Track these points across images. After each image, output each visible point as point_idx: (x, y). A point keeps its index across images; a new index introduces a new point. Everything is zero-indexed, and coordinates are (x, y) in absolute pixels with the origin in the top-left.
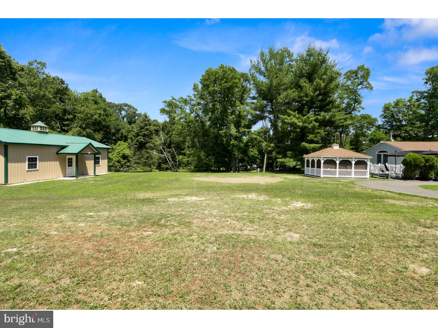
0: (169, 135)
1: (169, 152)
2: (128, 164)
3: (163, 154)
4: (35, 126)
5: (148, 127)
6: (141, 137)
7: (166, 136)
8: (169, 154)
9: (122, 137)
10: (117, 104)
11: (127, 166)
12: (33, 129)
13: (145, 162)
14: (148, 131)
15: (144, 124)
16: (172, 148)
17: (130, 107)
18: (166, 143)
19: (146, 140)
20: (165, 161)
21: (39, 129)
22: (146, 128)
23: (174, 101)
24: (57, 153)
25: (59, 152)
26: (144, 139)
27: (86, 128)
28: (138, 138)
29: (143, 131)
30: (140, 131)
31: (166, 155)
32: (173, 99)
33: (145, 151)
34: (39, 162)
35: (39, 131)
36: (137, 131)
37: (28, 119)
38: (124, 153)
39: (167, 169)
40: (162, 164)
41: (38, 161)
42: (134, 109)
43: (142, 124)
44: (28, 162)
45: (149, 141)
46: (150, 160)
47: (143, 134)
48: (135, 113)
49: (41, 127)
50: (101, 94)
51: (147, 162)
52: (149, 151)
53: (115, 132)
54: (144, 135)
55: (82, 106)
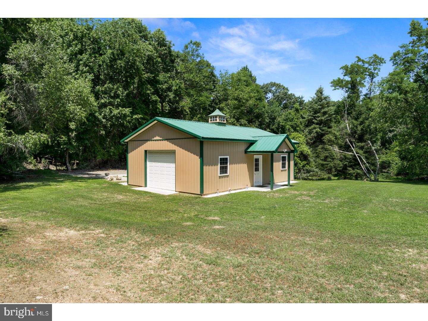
0: (361, 120)
1: (362, 148)
2: (308, 167)
3: (352, 151)
4: (214, 117)
5: (326, 109)
6: (316, 126)
7: (355, 122)
8: (361, 152)
9: (278, 129)
10: (262, 85)
11: (307, 170)
12: (211, 120)
13: (323, 165)
14: (327, 116)
15: (321, 105)
16: (365, 142)
17: (278, 86)
18: (355, 132)
19: (323, 130)
20: (355, 163)
21: (218, 121)
22: (323, 111)
23: (360, 63)
24: (246, 152)
25: (249, 150)
26: (320, 128)
27: (241, 119)
28: (310, 128)
29: (319, 117)
30: (314, 117)
31: (357, 153)
32: (359, 59)
33: (322, 148)
34: (230, 164)
35: (218, 122)
36: (310, 117)
37: (187, 112)
38: (302, 151)
39: (357, 177)
40: (348, 168)
41: (228, 163)
42: (283, 89)
43: (317, 105)
44: (220, 165)
45: (327, 131)
46: (330, 161)
47: (319, 120)
48: (286, 93)
49: (220, 117)
50: (251, 73)
51: (327, 164)
52: (327, 147)
53: (270, 121)
54: (320, 123)
55: (236, 90)
